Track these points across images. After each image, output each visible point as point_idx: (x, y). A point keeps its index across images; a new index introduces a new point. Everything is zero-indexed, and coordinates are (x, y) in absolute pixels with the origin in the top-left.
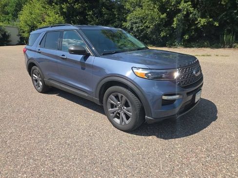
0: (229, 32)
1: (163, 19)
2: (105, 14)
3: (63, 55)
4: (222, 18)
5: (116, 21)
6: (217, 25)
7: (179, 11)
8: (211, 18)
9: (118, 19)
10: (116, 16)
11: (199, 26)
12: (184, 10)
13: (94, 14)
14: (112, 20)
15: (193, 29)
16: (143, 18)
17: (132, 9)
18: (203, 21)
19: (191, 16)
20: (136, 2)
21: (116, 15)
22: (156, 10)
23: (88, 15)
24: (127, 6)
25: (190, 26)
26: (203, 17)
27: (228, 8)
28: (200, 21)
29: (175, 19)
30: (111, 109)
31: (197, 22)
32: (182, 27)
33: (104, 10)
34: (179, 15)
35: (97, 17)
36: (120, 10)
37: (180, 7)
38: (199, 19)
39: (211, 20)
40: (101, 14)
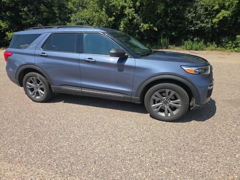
2: (43, 12)
4: (159, 24)
5: (57, 21)
6: (157, 30)
7: (124, 15)
9: (60, 18)
10: (57, 15)
11: (142, 30)
12: (129, 15)
13: (30, 10)
14: (52, 19)
15: (137, 33)
16: (89, 19)
17: (76, 9)
18: (146, 26)
19: (135, 21)
20: (79, 3)
21: (56, 14)
22: (103, 13)
23: (21, 11)
24: (70, 5)
25: (134, 29)
26: (145, 22)
27: (162, 16)
28: (143, 26)
29: (122, 23)
30: (154, 105)
31: (140, 27)
32: (128, 30)
33: (42, 7)
34: (125, 19)
35: (33, 14)
36: (61, 9)
37: (126, 12)
38: (142, 24)
39: (152, 25)
40: (38, 12)
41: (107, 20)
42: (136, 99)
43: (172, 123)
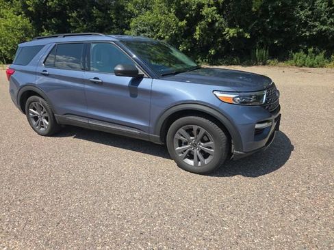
0: (262, 46)
1: (181, 27)
2: (96, 17)
3: (95, 78)
4: (253, 28)
5: (114, 28)
6: (249, 37)
7: (202, 17)
8: (240, 28)
9: (117, 24)
10: (114, 21)
11: (227, 38)
12: (208, 17)
13: (79, 16)
14: (107, 26)
15: (219, 42)
16: (154, 25)
17: (137, 12)
18: (232, 32)
19: (217, 24)
20: (142, 3)
21: (113, 19)
22: (172, 15)
23: (69, 18)
24: (130, 7)
25: (216, 37)
26: (231, 26)
27: (259, 16)
28: (228, 31)
29: (197, 28)
30: (179, 148)
31: (224, 33)
32: (206, 38)
33: (95, 11)
34: (203, 22)
35: (84, 21)
36: (118, 13)
37: (203, 13)
38: (227, 29)
39: (241, 30)
40: (89, 17)
41: (177, 26)
42: (155, 137)
43: (203, 176)
